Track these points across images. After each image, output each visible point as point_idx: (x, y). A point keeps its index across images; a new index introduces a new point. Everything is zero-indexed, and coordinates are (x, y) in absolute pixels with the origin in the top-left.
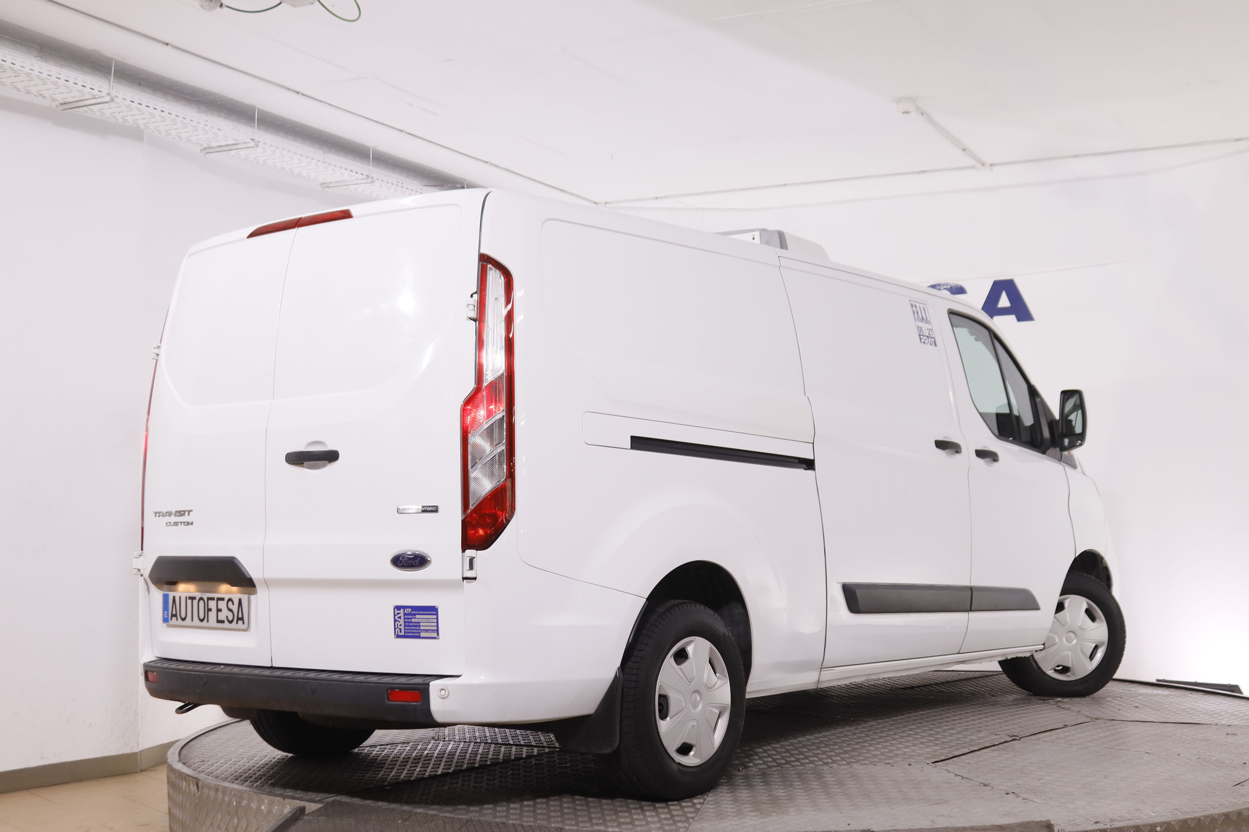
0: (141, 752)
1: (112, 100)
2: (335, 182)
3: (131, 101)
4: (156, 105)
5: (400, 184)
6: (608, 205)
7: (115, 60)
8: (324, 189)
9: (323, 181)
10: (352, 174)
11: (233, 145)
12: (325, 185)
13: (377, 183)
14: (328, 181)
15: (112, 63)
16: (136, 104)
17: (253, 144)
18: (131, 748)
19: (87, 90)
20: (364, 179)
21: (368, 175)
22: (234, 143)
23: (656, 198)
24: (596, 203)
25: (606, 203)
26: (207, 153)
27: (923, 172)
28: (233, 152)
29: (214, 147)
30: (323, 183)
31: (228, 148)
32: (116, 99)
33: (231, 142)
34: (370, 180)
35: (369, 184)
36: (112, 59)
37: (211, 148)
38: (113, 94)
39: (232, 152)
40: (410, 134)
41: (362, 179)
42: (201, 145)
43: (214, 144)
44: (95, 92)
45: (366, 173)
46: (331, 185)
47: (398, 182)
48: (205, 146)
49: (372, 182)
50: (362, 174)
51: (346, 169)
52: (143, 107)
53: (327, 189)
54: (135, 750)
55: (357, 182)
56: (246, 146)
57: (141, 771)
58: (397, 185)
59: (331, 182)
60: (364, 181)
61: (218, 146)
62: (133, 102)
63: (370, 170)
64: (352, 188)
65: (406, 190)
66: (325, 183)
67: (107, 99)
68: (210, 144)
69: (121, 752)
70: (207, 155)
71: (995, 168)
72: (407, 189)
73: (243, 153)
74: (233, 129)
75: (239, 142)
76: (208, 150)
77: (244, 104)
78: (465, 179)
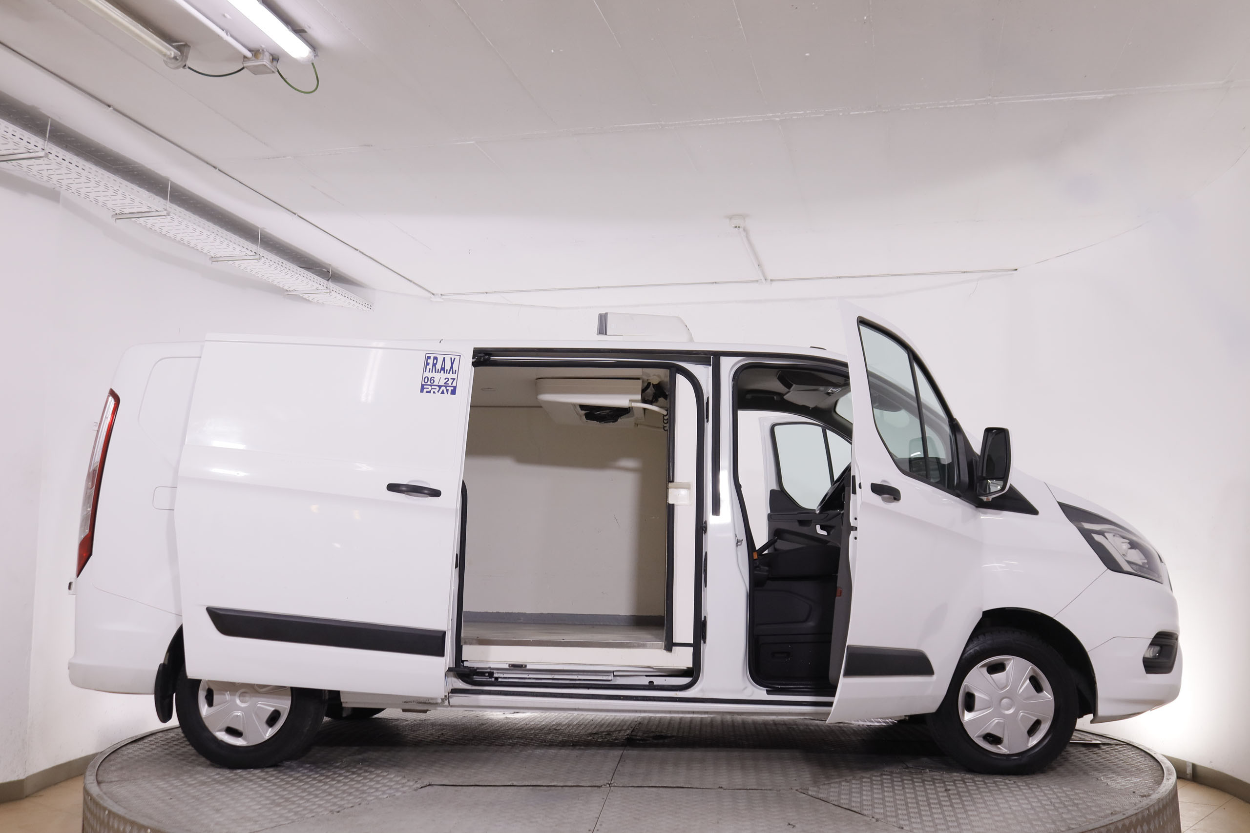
0: (27, 778)
1: (46, 156)
2: (224, 257)
4: (85, 166)
5: (280, 263)
6: (443, 297)
7: (52, 119)
8: (213, 262)
10: (243, 249)
11: (145, 212)
12: (214, 259)
13: (263, 260)
14: (218, 255)
15: (48, 122)
16: (66, 163)
17: (165, 213)
18: (18, 776)
19: (24, 143)
20: (252, 256)
21: (256, 252)
22: (148, 210)
23: (487, 293)
24: (433, 294)
25: (441, 295)
27: (715, 283)
29: (126, 213)
31: (140, 215)
32: (50, 155)
34: (257, 257)
35: (256, 261)
36: (49, 117)
37: (123, 213)
38: (48, 151)
39: (143, 219)
40: (301, 217)
41: (250, 255)
42: (114, 210)
43: (127, 211)
44: (31, 146)
45: (255, 250)
47: (279, 261)
48: (118, 212)
49: (259, 259)
50: (251, 251)
51: (239, 246)
52: (72, 166)
53: (216, 262)
54: (22, 777)
55: (246, 258)
56: (157, 214)
57: (26, 797)
58: (278, 264)
59: (220, 257)
61: (130, 213)
62: (64, 160)
63: (257, 248)
65: (284, 269)
66: (215, 257)
67: (42, 154)
68: (123, 210)
69: (8, 780)
70: (118, 220)
71: (774, 283)
72: (286, 268)
73: (151, 221)
74: (149, 197)
75: (153, 210)
76: (119, 216)
77: (159, 175)
78: (330, 265)
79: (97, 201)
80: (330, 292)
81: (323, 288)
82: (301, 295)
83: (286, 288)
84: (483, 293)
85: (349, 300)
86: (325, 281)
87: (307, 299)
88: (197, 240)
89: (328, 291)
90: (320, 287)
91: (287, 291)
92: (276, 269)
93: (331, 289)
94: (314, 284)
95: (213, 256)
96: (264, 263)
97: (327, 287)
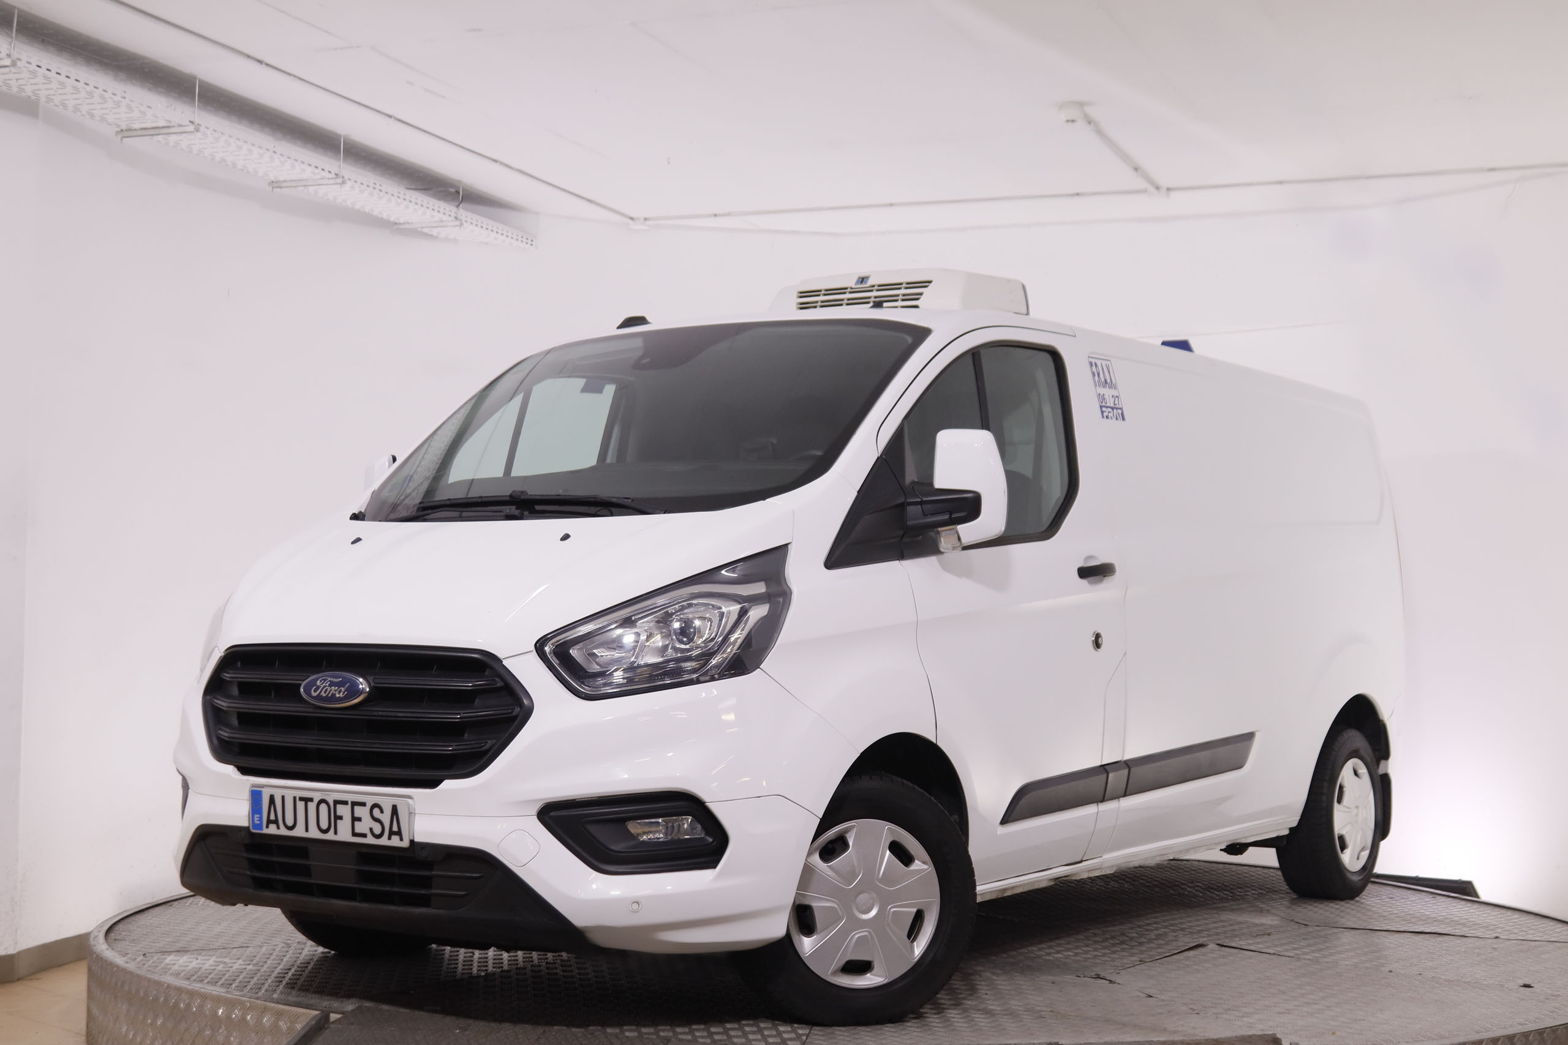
1: (13, 63)
2: (290, 181)
3: (38, 66)
5: (377, 187)
6: (648, 223)
7: (20, 10)
8: (274, 189)
9: (273, 179)
10: (317, 171)
11: (161, 126)
12: (275, 184)
13: (349, 184)
14: (281, 179)
15: (14, 14)
16: (43, 71)
17: (191, 128)
20: (332, 178)
21: (337, 173)
22: (165, 125)
23: (716, 215)
24: (632, 219)
25: (645, 219)
26: (125, 137)
27: (1079, 194)
28: (160, 138)
29: (135, 130)
30: (273, 182)
31: (157, 131)
32: (18, 62)
33: (162, 123)
34: (339, 180)
35: (339, 186)
36: (16, 9)
37: (130, 130)
38: (15, 55)
39: (159, 136)
40: (399, 120)
41: (329, 179)
42: (118, 126)
43: (137, 126)
45: (335, 170)
46: (284, 184)
47: (375, 184)
48: (124, 127)
49: (344, 182)
50: (330, 172)
51: (310, 165)
52: (52, 74)
53: (279, 189)
55: (321, 182)
56: (181, 129)
58: (374, 188)
59: (285, 181)
60: (332, 182)
61: (142, 129)
62: (40, 67)
63: (340, 166)
64: (311, 189)
65: (385, 194)
66: (277, 182)
67: (7, 62)
68: (131, 125)
70: (125, 140)
71: (1173, 194)
72: (387, 193)
73: (173, 139)
74: (167, 107)
75: (174, 124)
76: (127, 133)
77: (181, 73)
78: (460, 182)
79: (92, 116)
80: (461, 225)
81: (450, 219)
82: (419, 229)
83: (393, 219)
84: (709, 216)
85: (494, 235)
86: (453, 209)
87: (429, 233)
88: (245, 160)
89: (458, 223)
90: (445, 218)
91: (396, 223)
92: (371, 194)
93: (464, 219)
94: (435, 213)
95: (274, 180)
96: (352, 188)
97: (456, 218)
